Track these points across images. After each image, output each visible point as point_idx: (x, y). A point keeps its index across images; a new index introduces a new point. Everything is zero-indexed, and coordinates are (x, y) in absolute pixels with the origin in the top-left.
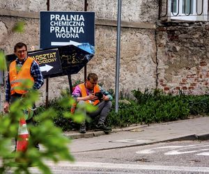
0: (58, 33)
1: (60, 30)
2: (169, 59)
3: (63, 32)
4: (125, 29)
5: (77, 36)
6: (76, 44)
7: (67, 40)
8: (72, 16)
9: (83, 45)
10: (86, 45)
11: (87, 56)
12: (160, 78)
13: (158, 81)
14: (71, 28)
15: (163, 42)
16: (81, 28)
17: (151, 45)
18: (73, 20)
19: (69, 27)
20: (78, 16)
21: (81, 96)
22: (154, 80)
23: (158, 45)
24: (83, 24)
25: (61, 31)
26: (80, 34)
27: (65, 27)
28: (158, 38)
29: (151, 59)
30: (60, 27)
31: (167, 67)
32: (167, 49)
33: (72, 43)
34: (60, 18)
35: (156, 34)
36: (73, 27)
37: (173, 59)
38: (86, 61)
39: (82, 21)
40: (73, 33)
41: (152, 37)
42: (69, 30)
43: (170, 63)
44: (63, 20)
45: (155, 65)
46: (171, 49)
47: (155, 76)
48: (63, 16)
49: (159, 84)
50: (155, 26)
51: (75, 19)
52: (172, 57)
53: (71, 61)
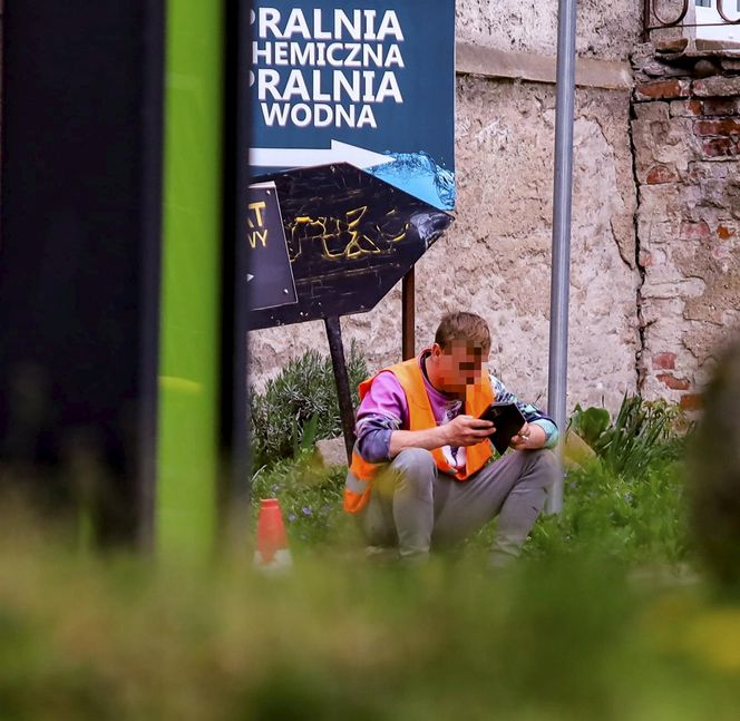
0: (270, 100)
1: (281, 88)
2: (707, 245)
3: (296, 99)
4: (493, 89)
5: (368, 118)
6: (364, 159)
7: (318, 138)
8: (340, 15)
9: (399, 164)
10: (411, 164)
11: (421, 224)
12: (656, 346)
13: (647, 362)
14: (339, 77)
15: (675, 157)
16: (389, 76)
17: (610, 171)
18: (347, 37)
19: (327, 73)
20: (370, 14)
21: (405, 425)
22: (627, 356)
23: (644, 173)
24: (395, 56)
25: (290, 90)
26: (384, 109)
27: (307, 72)
28: (647, 136)
29: (613, 249)
30: (285, 73)
31: (695, 288)
32: (692, 195)
33: (340, 153)
34: (282, 26)
35: (633, 115)
36: (348, 72)
37: (729, 244)
38: (416, 248)
39: (390, 39)
40: (346, 100)
41: (617, 129)
42: (327, 87)
43: (714, 267)
44: (297, 37)
45: (632, 278)
46: (717, 197)
47: (634, 335)
48: (297, 13)
49: (652, 377)
50: (624, 77)
51: (355, 33)
52: (724, 234)
53: (338, 244)
